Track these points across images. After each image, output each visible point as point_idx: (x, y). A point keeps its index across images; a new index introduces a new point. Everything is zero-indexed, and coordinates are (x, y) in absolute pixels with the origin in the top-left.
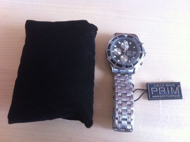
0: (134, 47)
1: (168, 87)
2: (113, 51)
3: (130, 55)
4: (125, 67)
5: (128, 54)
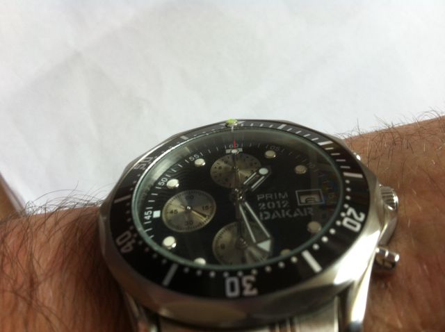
0: (300, 169)
2: (157, 214)
3: (286, 214)
4: (248, 286)
5: (267, 213)
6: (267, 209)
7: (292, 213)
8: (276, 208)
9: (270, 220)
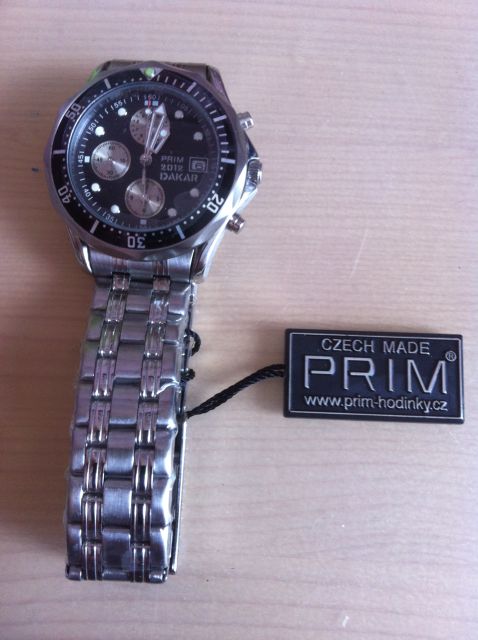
0: (198, 136)
1: (392, 355)
2: (87, 159)
3: (178, 177)
4: (141, 243)
5: (165, 174)
6: (166, 171)
7: (183, 177)
8: (173, 171)
9: (167, 180)
